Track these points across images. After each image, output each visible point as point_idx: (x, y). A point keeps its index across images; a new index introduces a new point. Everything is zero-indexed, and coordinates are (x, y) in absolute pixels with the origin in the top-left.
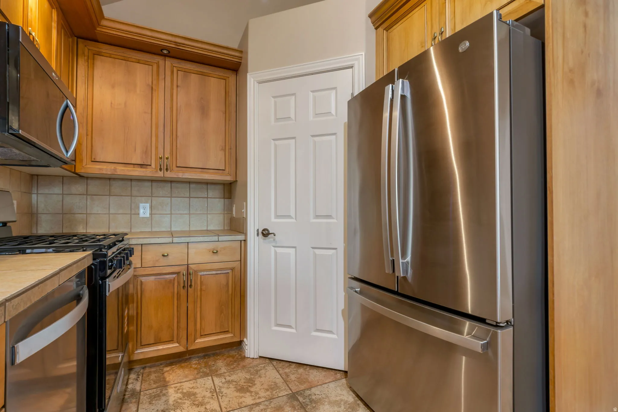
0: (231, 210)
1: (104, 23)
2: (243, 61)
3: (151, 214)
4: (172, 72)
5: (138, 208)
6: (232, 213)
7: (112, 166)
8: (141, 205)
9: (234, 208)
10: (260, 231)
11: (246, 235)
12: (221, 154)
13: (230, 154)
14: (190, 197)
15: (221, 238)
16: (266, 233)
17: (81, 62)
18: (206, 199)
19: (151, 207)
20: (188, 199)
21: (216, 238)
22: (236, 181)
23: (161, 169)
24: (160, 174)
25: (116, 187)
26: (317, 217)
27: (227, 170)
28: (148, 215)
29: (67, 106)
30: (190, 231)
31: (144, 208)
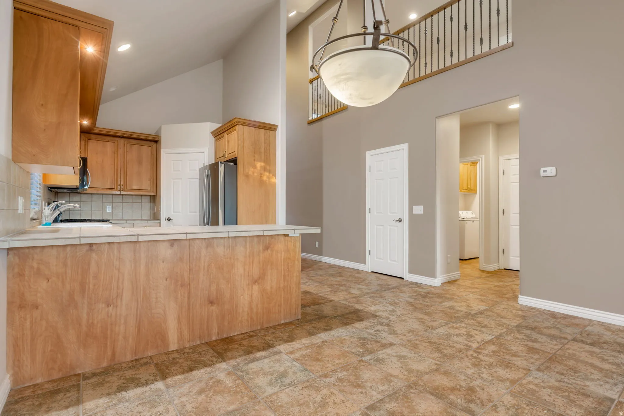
0: (154, 209)
2: (159, 140)
3: (112, 211)
4: (125, 145)
5: (106, 208)
6: (155, 211)
8: (108, 206)
9: (156, 208)
10: (167, 218)
11: (160, 220)
12: (149, 183)
13: (153, 182)
14: (132, 203)
15: (148, 222)
16: (169, 219)
18: (140, 204)
19: (112, 208)
20: (131, 204)
21: (146, 222)
22: (156, 195)
23: (119, 190)
25: (95, 197)
26: (191, 212)
27: (152, 190)
28: (110, 211)
30: (132, 219)
31: (109, 208)
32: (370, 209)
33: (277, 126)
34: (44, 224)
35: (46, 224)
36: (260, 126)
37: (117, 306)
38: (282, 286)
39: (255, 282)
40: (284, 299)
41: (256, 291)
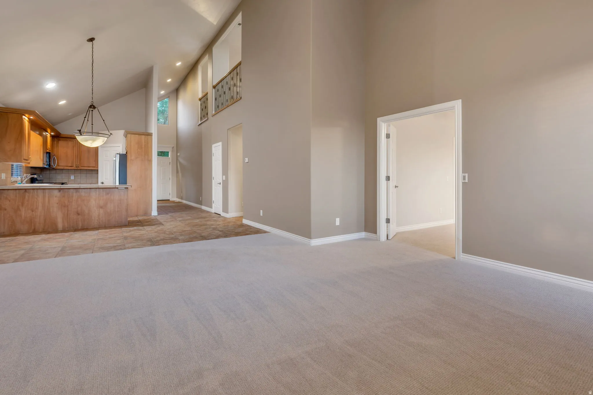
1: (62, 135)
5: (70, 177)
7: (63, 167)
8: (71, 176)
12: (94, 163)
17: (55, 142)
18: (91, 174)
19: (74, 177)
24: (76, 168)
25: (64, 171)
27: (94, 167)
28: (73, 179)
29: (54, 157)
31: (72, 177)
32: (213, 177)
33: (152, 133)
34: (18, 183)
35: (19, 184)
36: (142, 134)
37: (36, 212)
38: (116, 210)
39: (101, 207)
40: (118, 216)
41: (101, 211)
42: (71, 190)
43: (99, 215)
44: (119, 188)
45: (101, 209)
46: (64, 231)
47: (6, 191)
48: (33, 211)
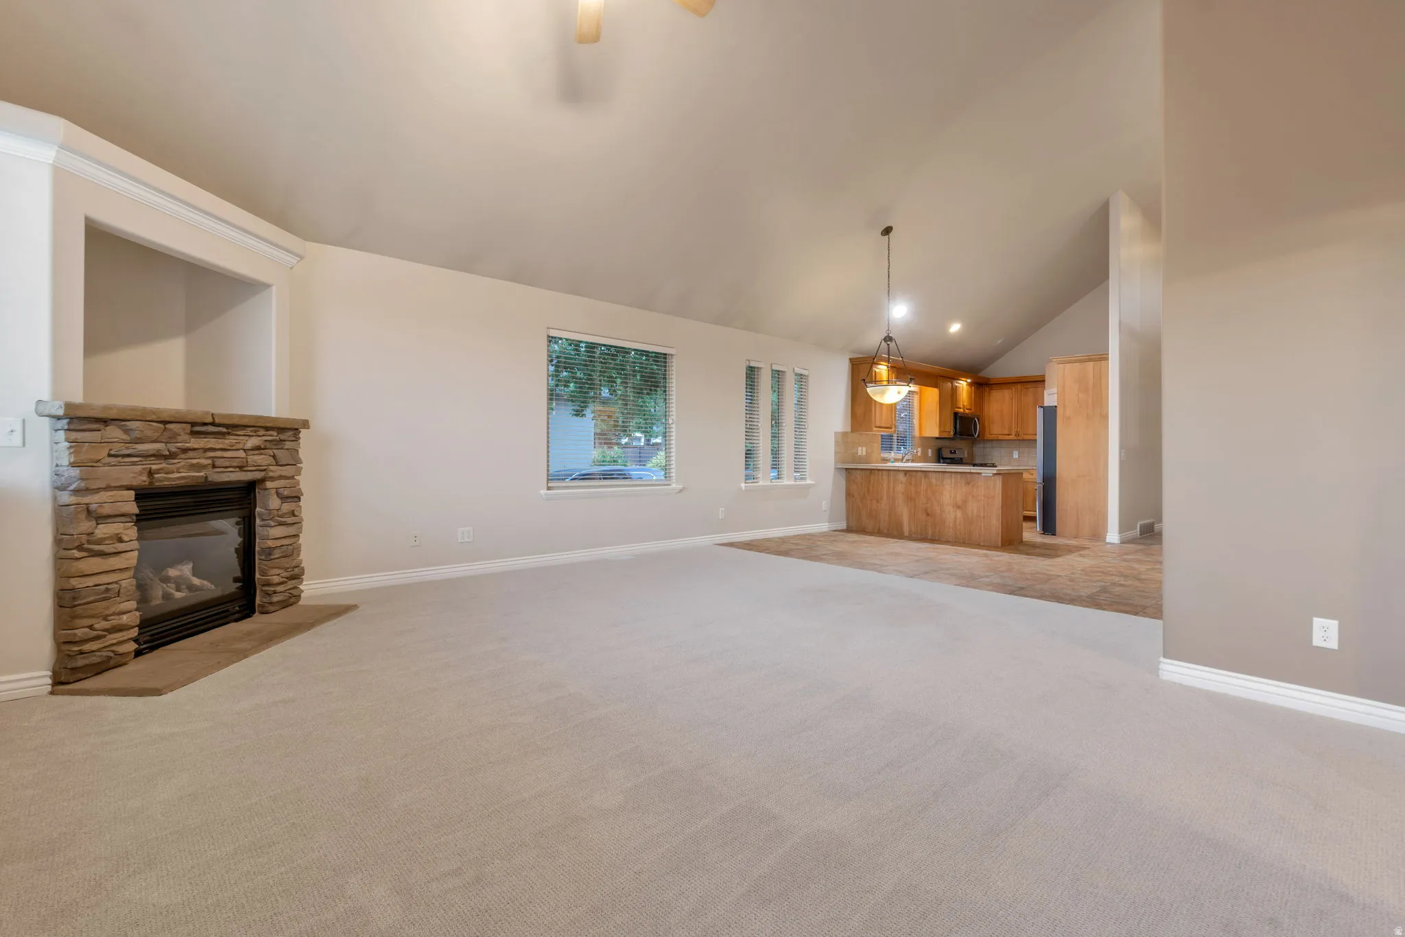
7: (996, 436)
8: (1014, 452)
24: (1017, 438)
33: (1108, 355)
38: (982, 514)
39: (959, 507)
40: (984, 526)
41: (959, 513)
42: (919, 473)
43: (955, 521)
44: (983, 475)
45: (958, 511)
46: (911, 538)
47: (854, 471)
48: (877, 502)
